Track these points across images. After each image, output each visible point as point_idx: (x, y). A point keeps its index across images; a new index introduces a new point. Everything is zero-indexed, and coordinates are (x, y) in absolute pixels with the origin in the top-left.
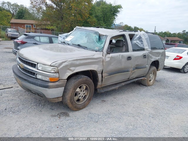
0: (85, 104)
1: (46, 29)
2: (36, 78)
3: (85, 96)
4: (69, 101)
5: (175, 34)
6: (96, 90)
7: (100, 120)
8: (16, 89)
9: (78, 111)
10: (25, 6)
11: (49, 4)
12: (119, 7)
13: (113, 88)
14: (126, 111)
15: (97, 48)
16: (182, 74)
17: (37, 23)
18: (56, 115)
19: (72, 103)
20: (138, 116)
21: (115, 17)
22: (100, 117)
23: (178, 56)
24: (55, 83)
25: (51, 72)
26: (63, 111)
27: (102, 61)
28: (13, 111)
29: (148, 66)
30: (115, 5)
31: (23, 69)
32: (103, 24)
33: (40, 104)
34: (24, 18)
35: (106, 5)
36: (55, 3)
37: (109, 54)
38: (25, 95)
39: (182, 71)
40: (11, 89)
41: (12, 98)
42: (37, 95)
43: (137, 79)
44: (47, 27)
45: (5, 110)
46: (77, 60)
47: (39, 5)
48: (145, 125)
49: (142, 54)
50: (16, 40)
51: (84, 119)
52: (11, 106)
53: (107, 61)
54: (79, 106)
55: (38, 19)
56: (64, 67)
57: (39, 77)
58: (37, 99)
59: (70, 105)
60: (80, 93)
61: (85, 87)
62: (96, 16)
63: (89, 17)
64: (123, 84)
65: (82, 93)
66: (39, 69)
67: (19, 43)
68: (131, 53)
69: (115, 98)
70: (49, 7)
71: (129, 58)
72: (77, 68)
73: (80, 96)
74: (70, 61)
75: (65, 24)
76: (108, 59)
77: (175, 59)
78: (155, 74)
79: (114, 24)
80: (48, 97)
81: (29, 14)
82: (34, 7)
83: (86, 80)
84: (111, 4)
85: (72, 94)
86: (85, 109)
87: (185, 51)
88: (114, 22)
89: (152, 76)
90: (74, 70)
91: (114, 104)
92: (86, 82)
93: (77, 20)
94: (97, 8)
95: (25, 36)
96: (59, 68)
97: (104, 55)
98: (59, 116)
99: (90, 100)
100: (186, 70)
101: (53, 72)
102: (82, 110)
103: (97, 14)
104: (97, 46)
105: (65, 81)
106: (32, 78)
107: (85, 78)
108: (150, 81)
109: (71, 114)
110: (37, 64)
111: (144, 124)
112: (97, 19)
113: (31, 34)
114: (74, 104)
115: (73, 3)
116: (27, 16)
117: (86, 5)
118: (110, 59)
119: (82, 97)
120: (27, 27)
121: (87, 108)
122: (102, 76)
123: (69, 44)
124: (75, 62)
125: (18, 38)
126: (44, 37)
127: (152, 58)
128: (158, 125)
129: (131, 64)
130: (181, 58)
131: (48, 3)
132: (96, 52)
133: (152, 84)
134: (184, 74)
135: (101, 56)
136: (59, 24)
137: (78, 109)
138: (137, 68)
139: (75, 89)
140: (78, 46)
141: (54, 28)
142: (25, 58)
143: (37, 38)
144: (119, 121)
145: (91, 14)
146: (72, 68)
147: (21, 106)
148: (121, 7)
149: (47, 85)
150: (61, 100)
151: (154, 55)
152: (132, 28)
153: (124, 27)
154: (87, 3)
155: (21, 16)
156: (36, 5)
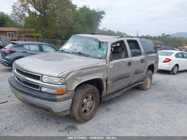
0: (92, 115)
1: (31, 36)
2: (41, 91)
3: (91, 106)
4: (77, 114)
5: (155, 37)
6: (101, 98)
7: (111, 131)
8: (12, 103)
9: (85, 123)
10: (6, 14)
11: (32, 12)
12: (103, 13)
13: (116, 95)
14: (133, 119)
15: (99, 56)
16: (172, 75)
17: (20, 30)
18: (64, 129)
19: (80, 116)
20: (146, 123)
21: (99, 23)
22: (110, 127)
23: (167, 59)
24: (63, 95)
25: (59, 84)
26: (70, 125)
27: (106, 68)
28: (14, 129)
29: (145, 71)
30: (98, 11)
31: (24, 81)
32: (88, 30)
33: (43, 118)
34: (5, 25)
35: (90, 12)
36: (38, 10)
37: (112, 60)
38: (24, 110)
39: (172, 73)
40: (6, 103)
41: (10, 114)
42: (42, 110)
43: (136, 84)
44: (32, 35)
45: (6, 129)
46: (83, 69)
47: (22, 12)
48: (157, 132)
49: (140, 59)
50: (3, 50)
51: (95, 131)
52: (12, 124)
53: (111, 68)
54: (86, 118)
55: (20, 27)
56: (71, 77)
57: (44, 89)
58: (38, 113)
59: (78, 118)
60: (86, 104)
61: (91, 97)
62: (81, 22)
63: (74, 24)
64: (125, 90)
65: (88, 103)
66: (44, 81)
67: (7, 52)
68: (130, 59)
69: (118, 105)
70: (32, 14)
71: (130, 64)
72: (84, 77)
73: (87, 107)
74: (77, 71)
75: (50, 30)
76: (111, 66)
77: (164, 62)
78: (151, 77)
79: (99, 30)
80: (56, 112)
81: (11, 21)
82: (17, 14)
83: (93, 90)
84: (95, 10)
85: (79, 105)
86: (92, 120)
87: (172, 54)
88: (99, 28)
89: (148, 79)
90: (81, 80)
91: (120, 112)
92: (93, 91)
93: (62, 27)
94: (81, 14)
95: (13, 45)
96: (66, 79)
97: (108, 62)
98: (67, 131)
99: (96, 110)
100: (175, 71)
101: (60, 83)
102: (89, 121)
103: (81, 21)
104: (99, 54)
105: (73, 92)
106: (36, 91)
107: (91, 87)
108: (147, 85)
109: (79, 127)
110: (42, 76)
111: (155, 131)
112: (82, 25)
113: (20, 42)
114: (82, 115)
115: (57, 10)
116: (9, 24)
117: (70, 11)
118: (113, 66)
119: (89, 108)
120: (9, 35)
121: (94, 119)
122: (107, 84)
123: (68, 52)
124: (82, 71)
125: (5, 47)
126: (34, 45)
127: (148, 62)
128: (169, 130)
129: (131, 70)
130: (170, 60)
131: (31, 10)
132: (100, 59)
133: (149, 87)
134: (173, 75)
135: (105, 63)
136: (43, 31)
137: (86, 121)
138: (136, 73)
139: (82, 100)
140: (78, 54)
141: (39, 34)
142: (25, 70)
143: (27, 47)
144: (131, 131)
145: (76, 21)
146: (79, 78)
147: (23, 122)
148: (105, 13)
149: (55, 98)
150: (68, 113)
151: (149, 60)
152: (115, 33)
153: (107, 32)
154: (71, 9)
155: (2, 23)
156: (19, 13)
